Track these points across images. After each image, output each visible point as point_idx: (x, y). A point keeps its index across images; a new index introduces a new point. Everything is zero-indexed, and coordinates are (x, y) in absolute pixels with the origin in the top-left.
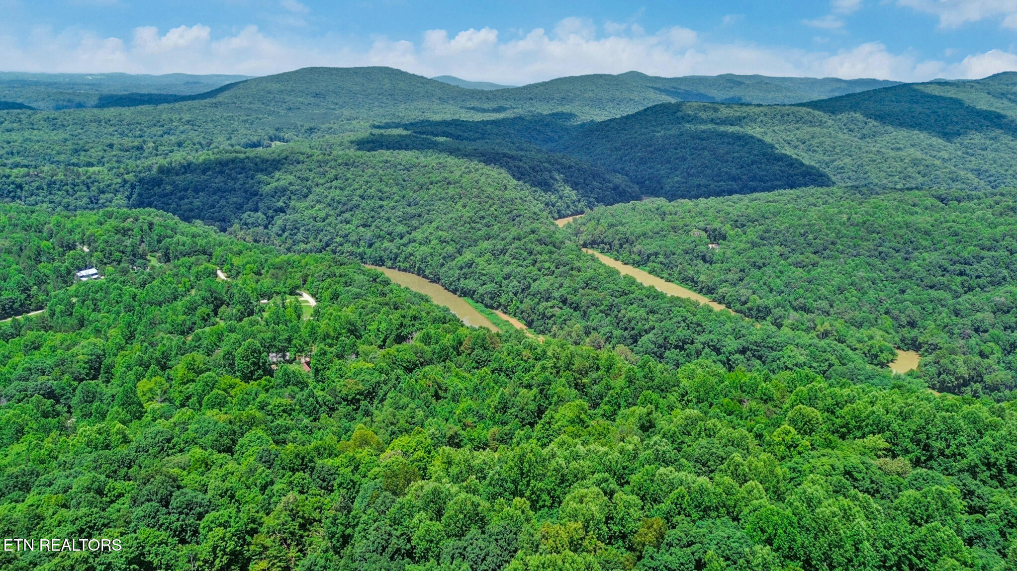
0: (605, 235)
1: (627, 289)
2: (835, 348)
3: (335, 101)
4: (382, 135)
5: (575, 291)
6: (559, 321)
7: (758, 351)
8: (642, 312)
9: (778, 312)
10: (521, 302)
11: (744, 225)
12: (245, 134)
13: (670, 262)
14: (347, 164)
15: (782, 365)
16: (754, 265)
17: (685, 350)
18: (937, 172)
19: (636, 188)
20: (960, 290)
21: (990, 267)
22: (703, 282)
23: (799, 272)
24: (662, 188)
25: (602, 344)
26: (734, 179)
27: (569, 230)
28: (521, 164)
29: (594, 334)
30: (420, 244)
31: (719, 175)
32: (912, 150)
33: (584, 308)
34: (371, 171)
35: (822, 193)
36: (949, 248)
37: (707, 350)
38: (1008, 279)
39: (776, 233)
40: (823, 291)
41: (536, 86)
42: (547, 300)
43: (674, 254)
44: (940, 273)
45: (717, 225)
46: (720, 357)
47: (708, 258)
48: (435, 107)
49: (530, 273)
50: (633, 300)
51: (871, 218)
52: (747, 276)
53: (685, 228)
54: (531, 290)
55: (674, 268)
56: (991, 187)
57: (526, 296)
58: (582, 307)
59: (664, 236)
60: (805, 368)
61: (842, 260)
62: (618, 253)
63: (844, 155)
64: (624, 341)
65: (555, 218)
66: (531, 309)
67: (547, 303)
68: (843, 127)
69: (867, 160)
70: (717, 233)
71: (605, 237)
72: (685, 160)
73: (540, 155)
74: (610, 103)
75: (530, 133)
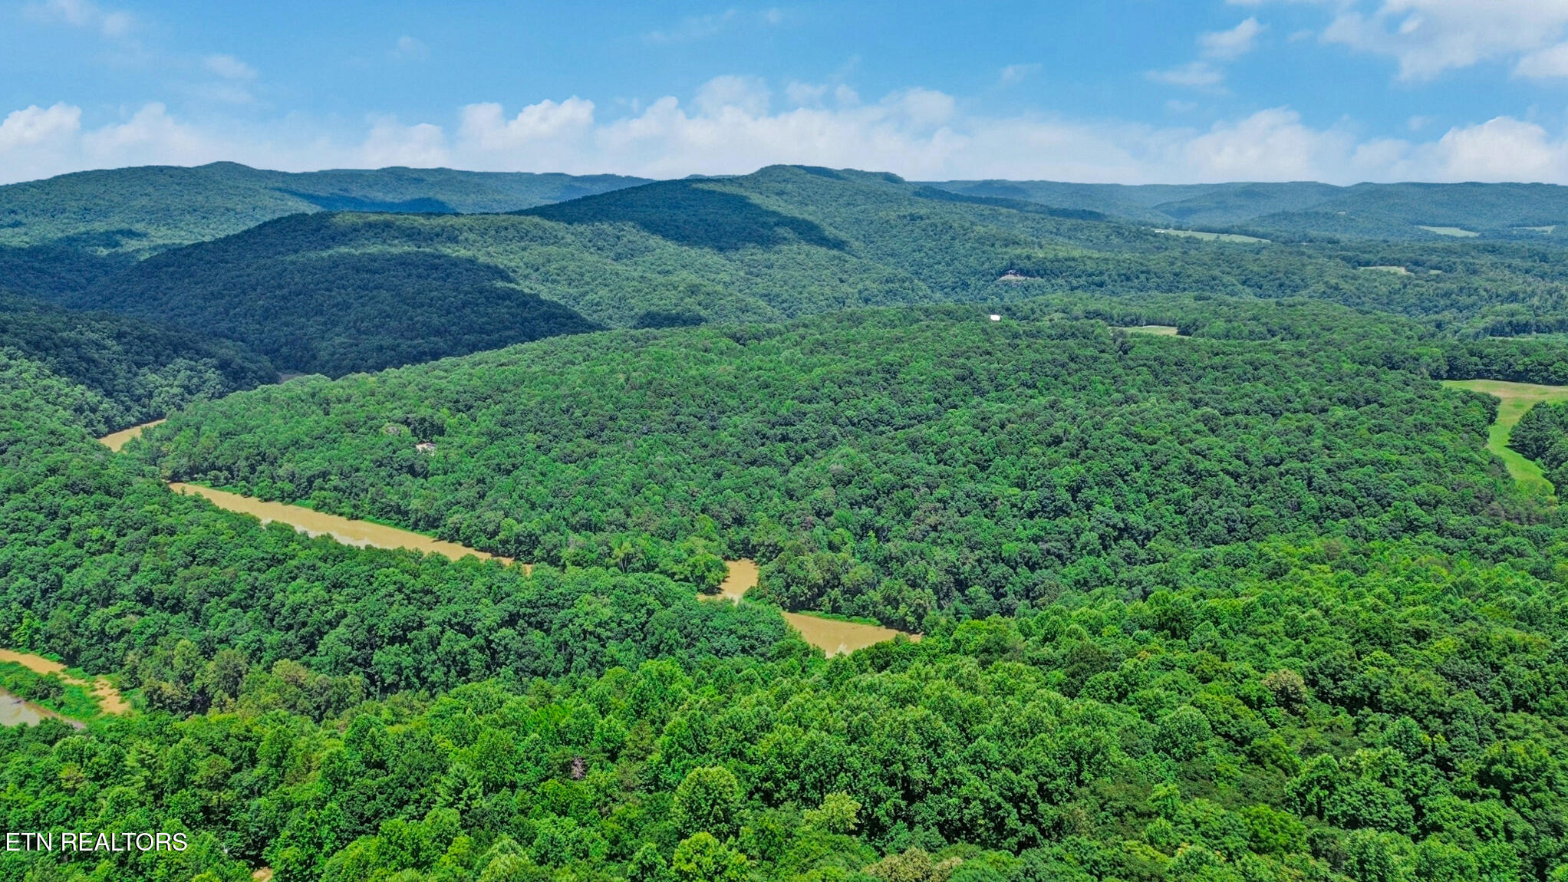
0: (217, 453)
1: (281, 552)
2: (651, 582)
5: (169, 575)
6: (140, 640)
7: (535, 615)
8: (318, 590)
9: (551, 539)
10: (44, 618)
11: (471, 407)
13: (353, 486)
15: (580, 629)
16: (498, 469)
17: (410, 642)
18: (722, 302)
19: (265, 360)
20: (786, 461)
21: (815, 425)
22: (417, 511)
23: (571, 471)
24: (314, 357)
25: (244, 666)
26: (438, 333)
27: (137, 454)
29: (224, 652)
31: (410, 328)
32: (684, 273)
33: (194, 605)
35: (579, 344)
36: (762, 406)
37: (449, 633)
38: (839, 438)
39: (524, 413)
40: (613, 494)
42: (106, 602)
43: (357, 470)
44: (759, 442)
45: (424, 411)
46: (473, 640)
47: (418, 469)
49: (57, 556)
50: (296, 571)
51: (657, 376)
52: (491, 489)
53: (370, 423)
54: (64, 589)
55: (362, 495)
56: (788, 316)
57: (55, 604)
58: (189, 602)
59: (335, 441)
60: (614, 625)
61: (629, 442)
62: (248, 482)
63: (597, 286)
64: (288, 651)
65: (99, 435)
66: (70, 627)
67: (106, 610)
68: (590, 245)
69: (630, 290)
70: (427, 424)
71: (218, 458)
72: (349, 307)
73: (48, 318)
74: (188, 216)
75: (19, 275)
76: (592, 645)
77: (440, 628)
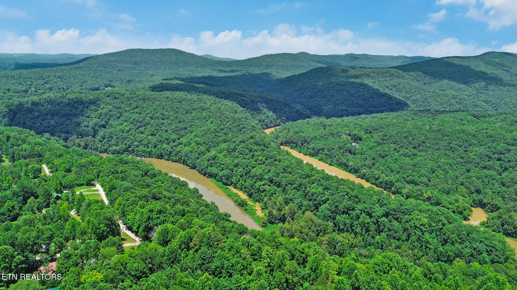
0: (293, 138)
1: (310, 173)
3: (145, 66)
4: (168, 83)
5: (278, 174)
6: (268, 194)
7: (396, 215)
8: (320, 189)
9: (398, 184)
10: (245, 181)
11: (371, 132)
12: (91, 83)
13: (331, 154)
14: (144, 99)
15: (413, 225)
16: (380, 155)
17: (349, 215)
18: (466, 102)
19: (308, 111)
20: (500, 169)
22: (351, 166)
23: (407, 160)
24: (322, 112)
25: (296, 211)
26: (360, 106)
27: (273, 136)
28: (245, 98)
29: (291, 204)
30: (185, 145)
31: (352, 104)
32: (450, 91)
33: (284, 186)
34: (158, 103)
36: (489, 145)
37: (363, 215)
39: (390, 137)
40: (423, 171)
41: (254, 59)
42: (261, 180)
43: (333, 149)
44: (488, 159)
45: (356, 132)
46: (372, 219)
47: (352, 151)
48: (200, 69)
49: (250, 163)
50: (314, 181)
51: (442, 128)
52: (377, 162)
53: (338, 134)
54: (251, 174)
55: (334, 158)
56: (495, 110)
57: (248, 178)
58: (283, 185)
59: (327, 139)
60: (427, 226)
61: (430, 152)
62: (301, 148)
63: (416, 94)
64: (310, 208)
65: (264, 129)
66: (251, 186)
67: (261, 183)
68: (414, 79)
69: (429, 96)
70: (356, 136)
71: (293, 140)
72: (334, 96)
73: (256, 94)
74: (292, 68)
75: (250, 83)
76: (419, 233)
77: (360, 212)
